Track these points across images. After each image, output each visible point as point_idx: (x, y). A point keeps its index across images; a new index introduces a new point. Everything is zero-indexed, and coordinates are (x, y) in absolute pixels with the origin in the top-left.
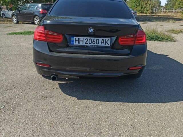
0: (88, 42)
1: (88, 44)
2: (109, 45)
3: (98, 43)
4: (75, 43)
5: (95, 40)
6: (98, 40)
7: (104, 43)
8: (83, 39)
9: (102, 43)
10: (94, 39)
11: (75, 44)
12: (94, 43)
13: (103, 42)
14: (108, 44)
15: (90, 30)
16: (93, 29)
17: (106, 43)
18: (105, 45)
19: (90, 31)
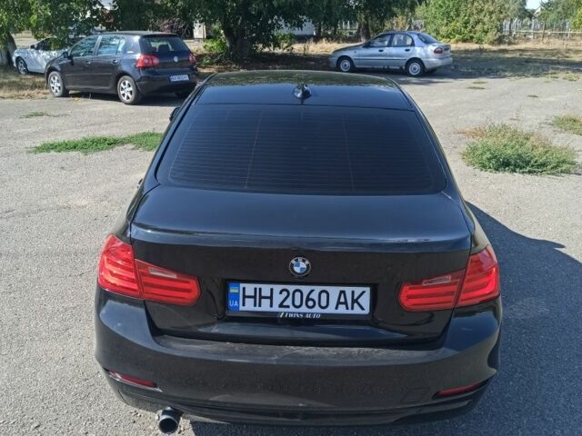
0: (288, 302)
1: (288, 307)
2: (367, 311)
3: (324, 304)
4: (244, 305)
5: (314, 296)
6: (324, 295)
7: (346, 303)
8: (272, 290)
9: (339, 303)
10: (312, 291)
11: (242, 308)
12: (310, 303)
13: (342, 300)
14: (363, 309)
15: (298, 265)
16: (307, 262)
17: (356, 305)
18: (350, 312)
19: (297, 269)
